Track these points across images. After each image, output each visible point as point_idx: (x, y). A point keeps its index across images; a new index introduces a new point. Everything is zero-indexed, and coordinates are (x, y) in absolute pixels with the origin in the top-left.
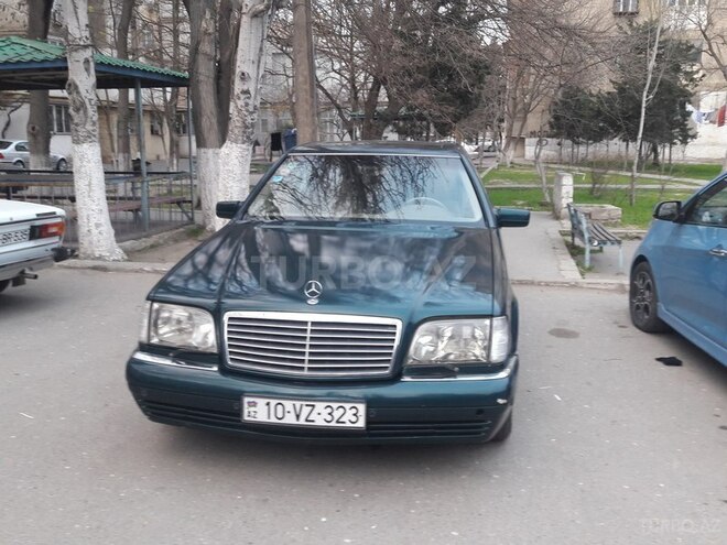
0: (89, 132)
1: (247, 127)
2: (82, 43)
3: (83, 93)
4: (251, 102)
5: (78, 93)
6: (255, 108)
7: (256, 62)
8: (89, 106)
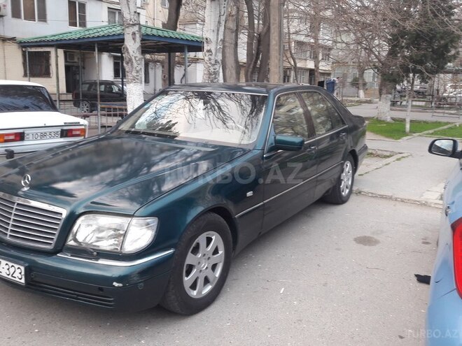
0: (133, 76)
1: (210, 74)
2: (131, 23)
3: (131, 53)
4: (212, 57)
5: (128, 53)
6: (216, 61)
7: (216, 31)
8: (134, 61)
